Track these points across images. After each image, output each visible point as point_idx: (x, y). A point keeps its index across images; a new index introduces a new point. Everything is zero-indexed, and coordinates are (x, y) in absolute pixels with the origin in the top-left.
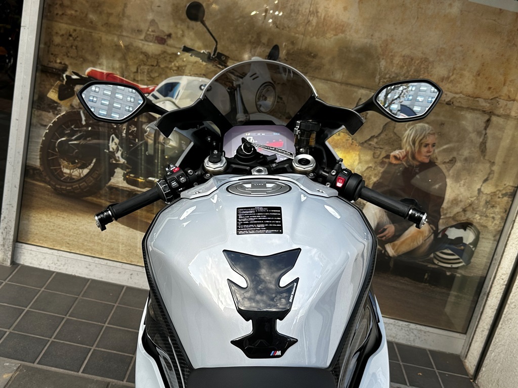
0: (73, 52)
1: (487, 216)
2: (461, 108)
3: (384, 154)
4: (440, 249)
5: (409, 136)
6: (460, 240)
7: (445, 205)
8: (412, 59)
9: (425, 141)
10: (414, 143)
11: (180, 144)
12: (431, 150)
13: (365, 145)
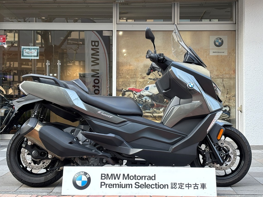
0: (124, 85)
1: (230, 103)
2: (216, 78)
6: (226, 110)
11: (152, 101)
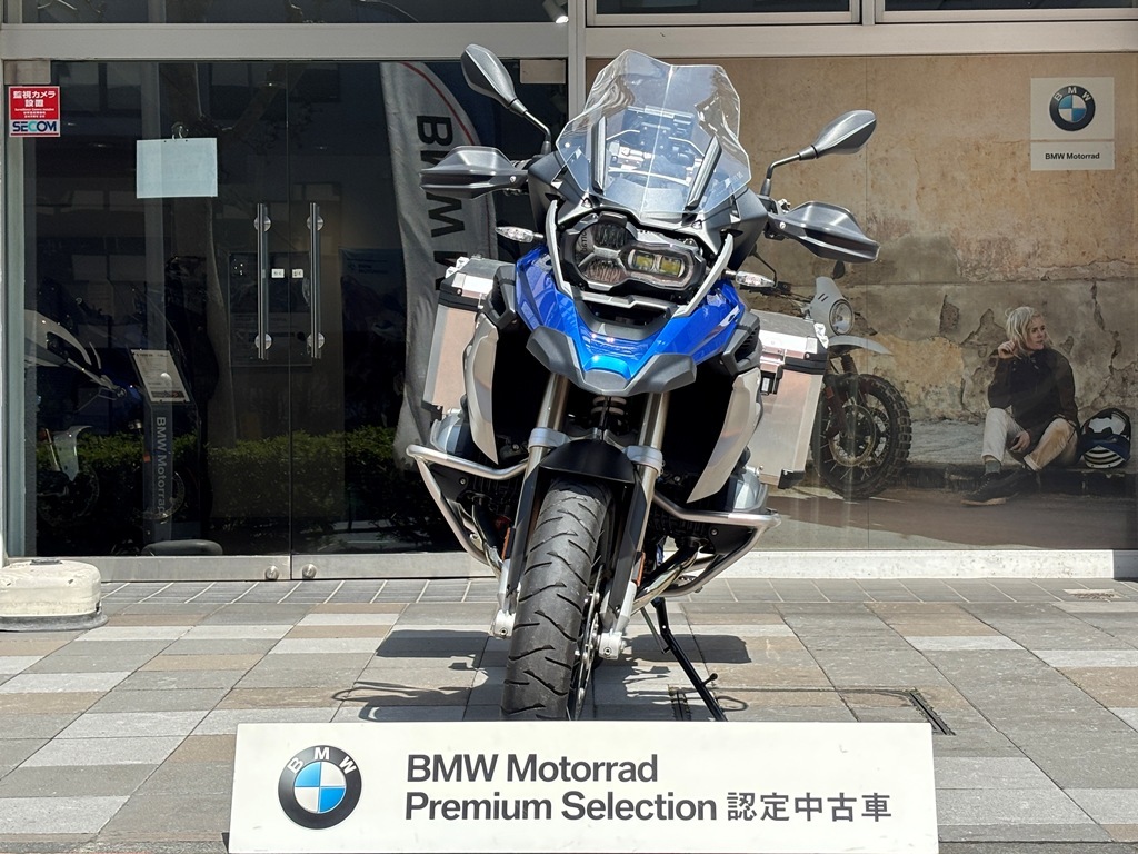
2: (1060, 281)
3: (990, 351)
4: (1090, 448)
5: (1012, 324)
6: (1108, 431)
7: (1077, 394)
8: (990, 243)
9: (1033, 326)
10: (1020, 332)
12: (1042, 334)
13: (966, 345)
